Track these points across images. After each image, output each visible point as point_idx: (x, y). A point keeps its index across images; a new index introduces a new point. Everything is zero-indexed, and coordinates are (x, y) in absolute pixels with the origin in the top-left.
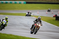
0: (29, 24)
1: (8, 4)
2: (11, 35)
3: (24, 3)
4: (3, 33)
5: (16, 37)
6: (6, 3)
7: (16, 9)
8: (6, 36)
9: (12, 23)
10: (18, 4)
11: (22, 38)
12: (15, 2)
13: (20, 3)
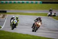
0: (45, 24)
1: (25, 3)
2: (27, 35)
3: (40, 2)
4: (20, 33)
5: (32, 37)
6: (23, 3)
7: (32, 8)
8: (22, 36)
9: (29, 23)
10: (34, 3)
11: (37, 38)
12: (31, 2)
13: (36, 3)
